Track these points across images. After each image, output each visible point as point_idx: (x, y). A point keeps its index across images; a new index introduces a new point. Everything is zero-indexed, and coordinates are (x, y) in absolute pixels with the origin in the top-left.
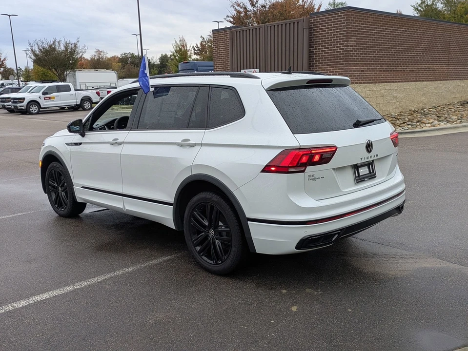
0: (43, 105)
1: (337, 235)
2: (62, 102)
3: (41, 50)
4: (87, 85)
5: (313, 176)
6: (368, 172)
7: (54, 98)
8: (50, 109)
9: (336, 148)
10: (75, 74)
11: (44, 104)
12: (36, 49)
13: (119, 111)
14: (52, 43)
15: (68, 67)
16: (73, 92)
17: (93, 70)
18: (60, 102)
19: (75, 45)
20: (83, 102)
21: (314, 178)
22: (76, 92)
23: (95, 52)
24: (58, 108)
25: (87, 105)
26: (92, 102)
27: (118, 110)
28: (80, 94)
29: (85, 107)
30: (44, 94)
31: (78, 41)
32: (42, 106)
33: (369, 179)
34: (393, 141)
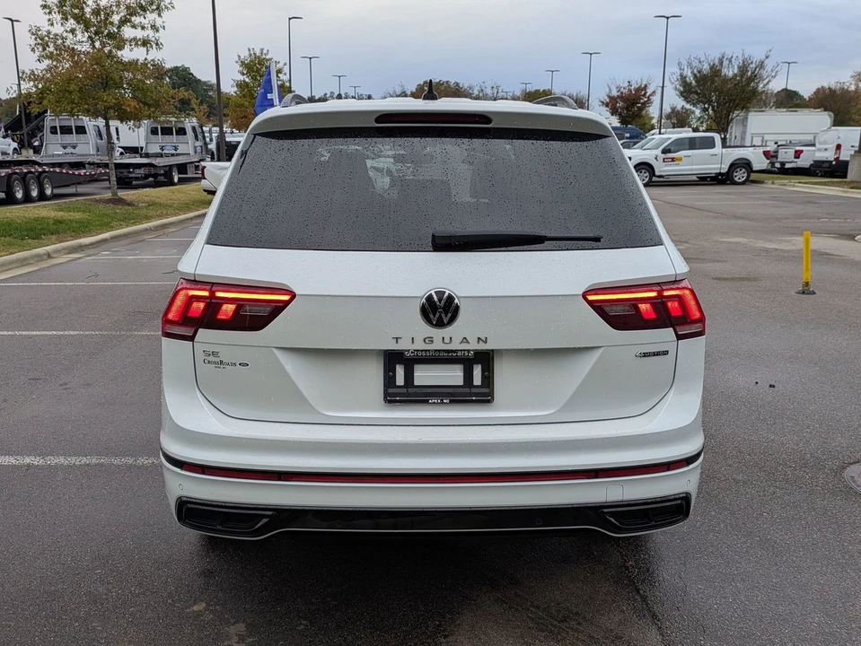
0: (660, 172)
1: (265, 520)
2: (694, 167)
3: (695, 75)
4: (766, 137)
5: (215, 354)
6: (461, 382)
7: (680, 159)
8: (672, 179)
9: (293, 296)
10: (747, 118)
11: (661, 169)
12: (688, 73)
13: (795, 189)
14: (717, 62)
15: (738, 104)
16: (718, 149)
17: (785, 110)
18: (690, 167)
19: (761, 65)
20: (732, 169)
21: (217, 360)
22: (724, 150)
23: (852, 77)
24: (695, 178)
25: (740, 175)
26: (751, 168)
27: (794, 186)
28: (731, 154)
29: (736, 179)
30: (665, 151)
31: (767, 57)
32: (657, 173)
33: (451, 402)
34: (598, 308)
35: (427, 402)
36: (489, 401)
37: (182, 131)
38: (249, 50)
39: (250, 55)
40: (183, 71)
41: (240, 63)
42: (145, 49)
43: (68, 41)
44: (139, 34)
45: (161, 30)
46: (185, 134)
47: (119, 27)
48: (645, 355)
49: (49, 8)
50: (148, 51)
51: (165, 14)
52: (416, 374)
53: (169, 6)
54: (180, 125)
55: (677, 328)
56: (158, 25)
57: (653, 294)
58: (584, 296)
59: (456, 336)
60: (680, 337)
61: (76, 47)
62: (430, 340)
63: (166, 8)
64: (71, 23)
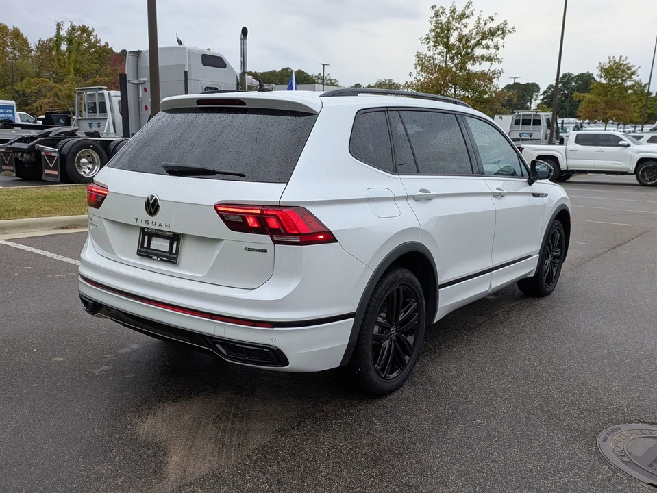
5: (91, 219)
33: (162, 260)
34: (222, 215)
35: (151, 258)
36: (175, 263)
37: (537, 122)
38: (610, 58)
39: (610, 62)
40: (587, 76)
41: (600, 69)
42: (489, 63)
43: (437, 60)
44: (486, 52)
45: (501, 48)
46: (540, 124)
47: (472, 50)
48: (250, 249)
49: (430, 39)
50: (491, 64)
51: (508, 37)
52: (152, 242)
53: (512, 31)
54: (537, 118)
55: (274, 236)
56: (499, 45)
57: (259, 212)
58: (216, 207)
59: (158, 222)
60: (276, 242)
61: (441, 64)
62: (147, 222)
63: (510, 32)
64: (441, 48)
